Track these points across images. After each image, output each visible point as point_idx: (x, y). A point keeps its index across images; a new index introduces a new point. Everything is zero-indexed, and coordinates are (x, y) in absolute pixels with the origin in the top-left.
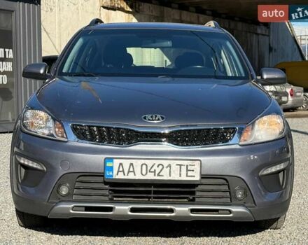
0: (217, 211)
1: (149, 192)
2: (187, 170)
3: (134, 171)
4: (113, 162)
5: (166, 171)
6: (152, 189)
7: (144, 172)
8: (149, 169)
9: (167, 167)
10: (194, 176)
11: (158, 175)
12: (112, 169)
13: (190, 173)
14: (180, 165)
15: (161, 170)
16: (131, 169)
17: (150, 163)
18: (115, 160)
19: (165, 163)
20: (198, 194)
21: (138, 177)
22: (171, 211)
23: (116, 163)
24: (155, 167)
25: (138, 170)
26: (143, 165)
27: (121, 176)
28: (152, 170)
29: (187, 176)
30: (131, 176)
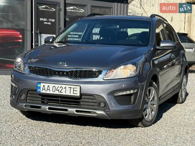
0: (90, 112)
1: (58, 100)
2: (74, 90)
3: (49, 90)
4: (40, 84)
5: (64, 90)
6: (60, 99)
7: (54, 90)
8: (56, 89)
9: (64, 88)
10: (77, 94)
11: (60, 92)
12: (40, 88)
13: (75, 92)
14: (71, 88)
15: (62, 90)
16: (48, 89)
17: (57, 86)
18: (41, 84)
19: (64, 86)
20: (82, 103)
21: (51, 92)
22: (66, 110)
24: (59, 88)
25: (51, 89)
26: (53, 86)
27: (44, 92)
28: (58, 89)
29: (73, 93)
30: (48, 92)
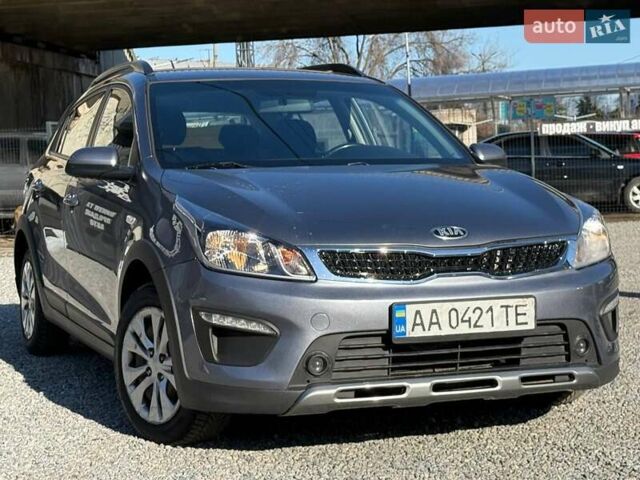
0: (552, 377)
1: (454, 356)
2: (517, 314)
3: (438, 323)
4: (405, 309)
5: (486, 317)
6: (460, 350)
7: (454, 324)
8: (460, 316)
9: (487, 311)
10: (526, 323)
11: (475, 326)
12: (403, 321)
13: (521, 319)
14: (507, 307)
15: (479, 317)
16: (434, 320)
17: (461, 306)
18: (408, 307)
19: (484, 305)
20: (524, 353)
21: (446, 331)
22: (493, 383)
23: (411, 310)
24: (470, 314)
25: (444, 319)
26: (451, 310)
27: (419, 333)
28: (466, 318)
29: (517, 324)
30: (434, 332)
